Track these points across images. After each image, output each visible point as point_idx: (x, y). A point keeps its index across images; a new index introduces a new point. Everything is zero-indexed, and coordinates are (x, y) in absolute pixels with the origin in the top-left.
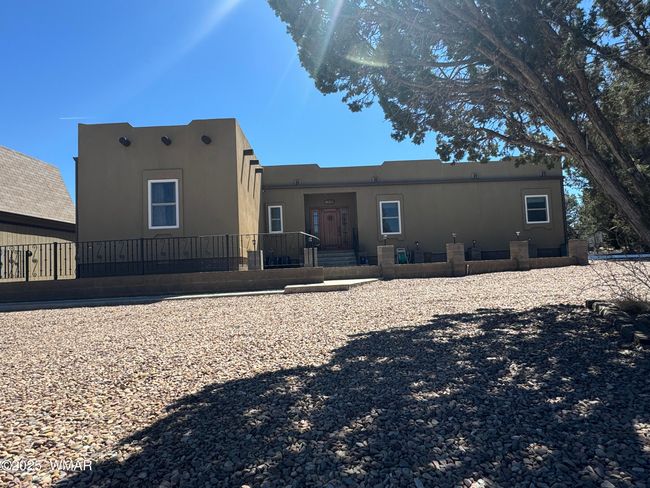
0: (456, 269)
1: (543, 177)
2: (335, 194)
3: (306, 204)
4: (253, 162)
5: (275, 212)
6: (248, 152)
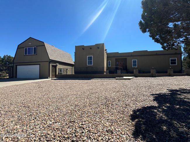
0: (153, 75)
1: (176, 54)
2: (121, 58)
3: (116, 60)
4: (106, 52)
5: (109, 62)
6: (106, 50)
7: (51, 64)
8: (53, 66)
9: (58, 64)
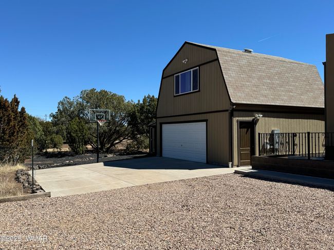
7: (235, 120)
8: (242, 125)
9: (259, 116)
